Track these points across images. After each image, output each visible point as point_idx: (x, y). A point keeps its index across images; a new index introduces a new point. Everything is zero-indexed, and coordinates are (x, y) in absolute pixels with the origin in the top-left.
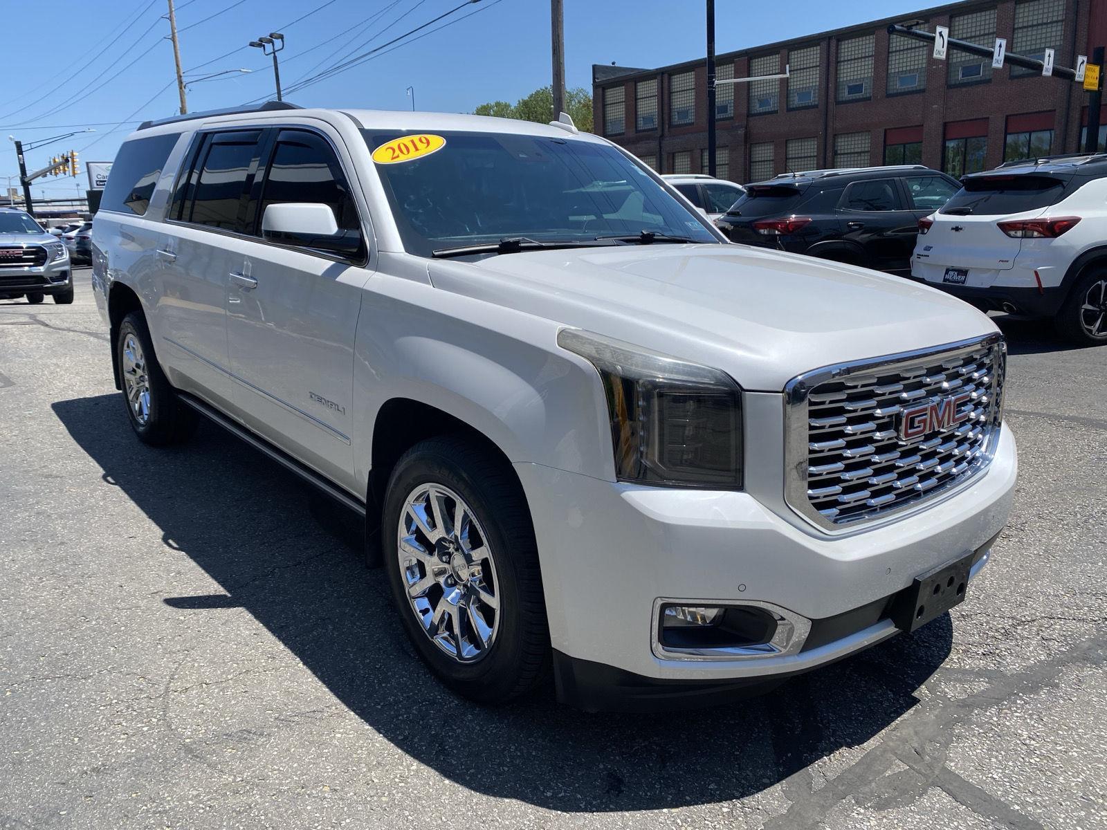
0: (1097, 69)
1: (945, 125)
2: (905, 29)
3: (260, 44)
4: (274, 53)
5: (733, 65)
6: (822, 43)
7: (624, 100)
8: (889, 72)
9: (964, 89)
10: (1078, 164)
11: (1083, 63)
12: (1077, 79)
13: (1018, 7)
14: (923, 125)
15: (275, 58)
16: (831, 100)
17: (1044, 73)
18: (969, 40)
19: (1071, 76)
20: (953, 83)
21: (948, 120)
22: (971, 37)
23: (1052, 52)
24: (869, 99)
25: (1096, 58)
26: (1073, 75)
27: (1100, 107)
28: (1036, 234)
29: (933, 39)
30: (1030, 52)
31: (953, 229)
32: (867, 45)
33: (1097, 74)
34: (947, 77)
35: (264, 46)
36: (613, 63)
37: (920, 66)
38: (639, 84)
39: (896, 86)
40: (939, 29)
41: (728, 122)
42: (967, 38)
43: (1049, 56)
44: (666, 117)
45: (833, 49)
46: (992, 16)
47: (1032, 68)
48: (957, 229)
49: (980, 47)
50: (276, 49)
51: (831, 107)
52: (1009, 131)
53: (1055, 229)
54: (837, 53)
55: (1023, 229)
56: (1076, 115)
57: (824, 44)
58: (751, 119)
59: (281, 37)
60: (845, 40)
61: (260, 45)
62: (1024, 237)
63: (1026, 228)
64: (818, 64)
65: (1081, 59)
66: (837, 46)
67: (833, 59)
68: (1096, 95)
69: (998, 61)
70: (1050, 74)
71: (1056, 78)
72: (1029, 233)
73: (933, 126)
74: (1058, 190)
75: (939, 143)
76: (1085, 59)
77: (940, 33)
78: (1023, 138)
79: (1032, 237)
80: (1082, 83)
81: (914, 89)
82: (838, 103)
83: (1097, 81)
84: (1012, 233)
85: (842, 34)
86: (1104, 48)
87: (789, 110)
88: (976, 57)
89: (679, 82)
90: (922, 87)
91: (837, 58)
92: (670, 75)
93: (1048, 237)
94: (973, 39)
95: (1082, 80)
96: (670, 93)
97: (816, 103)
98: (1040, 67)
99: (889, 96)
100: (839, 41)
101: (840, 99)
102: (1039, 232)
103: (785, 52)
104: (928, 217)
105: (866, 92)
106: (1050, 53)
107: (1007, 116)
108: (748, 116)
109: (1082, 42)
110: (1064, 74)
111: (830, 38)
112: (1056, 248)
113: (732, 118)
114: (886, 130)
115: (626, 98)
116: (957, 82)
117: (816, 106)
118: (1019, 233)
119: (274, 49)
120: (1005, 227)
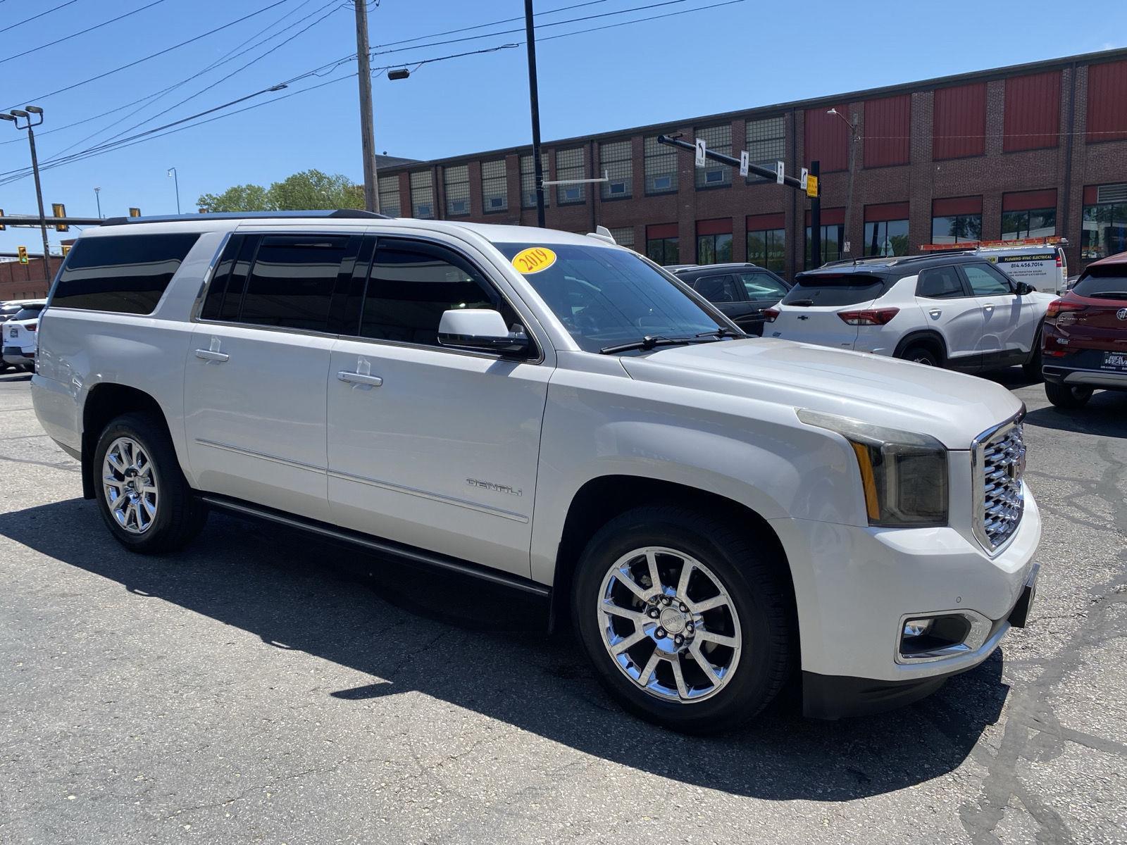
0: (816, 179)
1: (696, 221)
2: (672, 139)
3: (12, 117)
4: (30, 127)
5: (504, 161)
6: (585, 146)
7: (398, 189)
8: (646, 174)
9: (710, 192)
10: (890, 265)
11: (805, 174)
12: (802, 187)
13: (747, 124)
14: (678, 223)
15: (31, 133)
16: (597, 197)
17: (779, 182)
18: (714, 150)
19: (798, 185)
20: (700, 186)
21: (697, 219)
22: (716, 147)
23: (783, 164)
24: (630, 197)
25: (814, 172)
26: (800, 184)
27: (819, 212)
28: (868, 322)
29: (694, 149)
30: (765, 162)
31: (799, 318)
32: (625, 149)
33: (816, 184)
34: (695, 181)
35: (16, 119)
36: (385, 153)
37: (672, 170)
38: (413, 174)
39: (653, 187)
40: (698, 141)
41: (502, 214)
42: (713, 148)
43: (781, 167)
44: (442, 207)
45: (596, 151)
46: (728, 131)
47: (767, 177)
48: (803, 318)
49: (724, 156)
50: (31, 124)
51: (597, 204)
52: (749, 229)
53: (883, 317)
54: (599, 156)
55: (859, 318)
56: (801, 217)
57: (587, 146)
58: (524, 212)
59: (40, 111)
60: (605, 144)
61: (10, 118)
62: (860, 324)
63: (861, 317)
64: (583, 164)
65: (804, 170)
66: (599, 149)
67: (596, 160)
68: (816, 201)
69: (744, 171)
70: (782, 182)
71: (786, 186)
72: (863, 321)
73: (687, 223)
74: (879, 286)
75: (693, 239)
76: (807, 171)
77: (700, 144)
78: (762, 235)
79: (865, 324)
80: (805, 191)
81: (668, 190)
82: (603, 200)
83: (816, 190)
84: (850, 321)
85: (604, 139)
86: (819, 162)
87: (559, 205)
88: (721, 164)
89: (453, 174)
90: (675, 189)
91: (600, 159)
92: (444, 168)
93: (877, 324)
94: (717, 149)
95: (805, 188)
96: (445, 185)
97: (584, 200)
98: (775, 177)
99: (647, 195)
100: (600, 144)
101: (605, 197)
102: (871, 320)
103: (552, 151)
104: (772, 308)
105: (628, 190)
106: (781, 164)
107: (746, 216)
108: (522, 210)
109: (800, 155)
110: (792, 184)
111: (592, 141)
112: (885, 333)
113: (506, 211)
114: (646, 226)
115: (400, 187)
116: (704, 186)
117: (583, 203)
118: (856, 321)
119: (29, 123)
120: (844, 316)
